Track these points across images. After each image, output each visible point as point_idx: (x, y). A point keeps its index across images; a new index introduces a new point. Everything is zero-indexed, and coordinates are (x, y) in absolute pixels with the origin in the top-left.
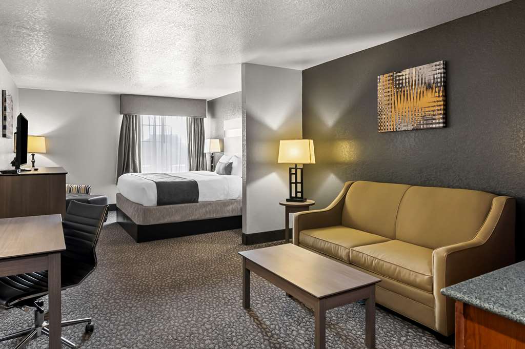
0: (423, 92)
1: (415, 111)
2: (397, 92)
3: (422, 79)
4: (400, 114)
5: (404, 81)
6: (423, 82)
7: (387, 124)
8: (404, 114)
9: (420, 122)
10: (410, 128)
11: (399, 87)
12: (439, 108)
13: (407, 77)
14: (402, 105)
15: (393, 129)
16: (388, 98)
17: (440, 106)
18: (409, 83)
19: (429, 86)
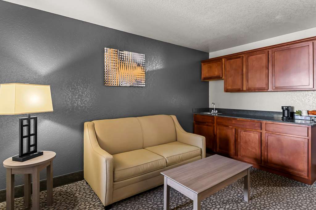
0: (136, 67)
1: (131, 76)
2: (120, 63)
3: (135, 60)
4: (122, 76)
5: (125, 57)
6: (136, 62)
7: (113, 81)
8: (125, 77)
9: (134, 83)
10: (128, 85)
11: (122, 60)
12: (143, 77)
13: (127, 56)
14: (123, 71)
15: (117, 84)
16: (114, 64)
17: (144, 76)
18: (128, 60)
19: (139, 65)
